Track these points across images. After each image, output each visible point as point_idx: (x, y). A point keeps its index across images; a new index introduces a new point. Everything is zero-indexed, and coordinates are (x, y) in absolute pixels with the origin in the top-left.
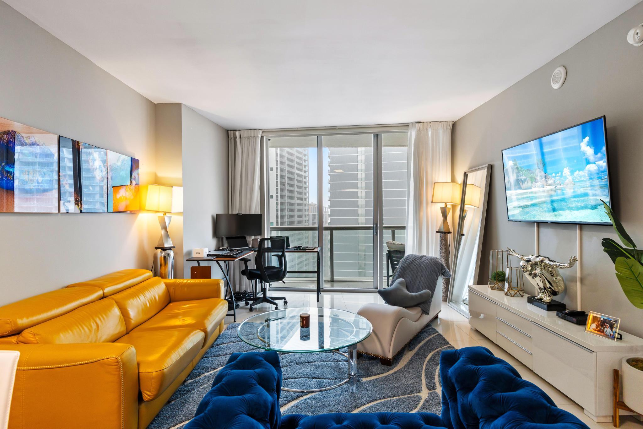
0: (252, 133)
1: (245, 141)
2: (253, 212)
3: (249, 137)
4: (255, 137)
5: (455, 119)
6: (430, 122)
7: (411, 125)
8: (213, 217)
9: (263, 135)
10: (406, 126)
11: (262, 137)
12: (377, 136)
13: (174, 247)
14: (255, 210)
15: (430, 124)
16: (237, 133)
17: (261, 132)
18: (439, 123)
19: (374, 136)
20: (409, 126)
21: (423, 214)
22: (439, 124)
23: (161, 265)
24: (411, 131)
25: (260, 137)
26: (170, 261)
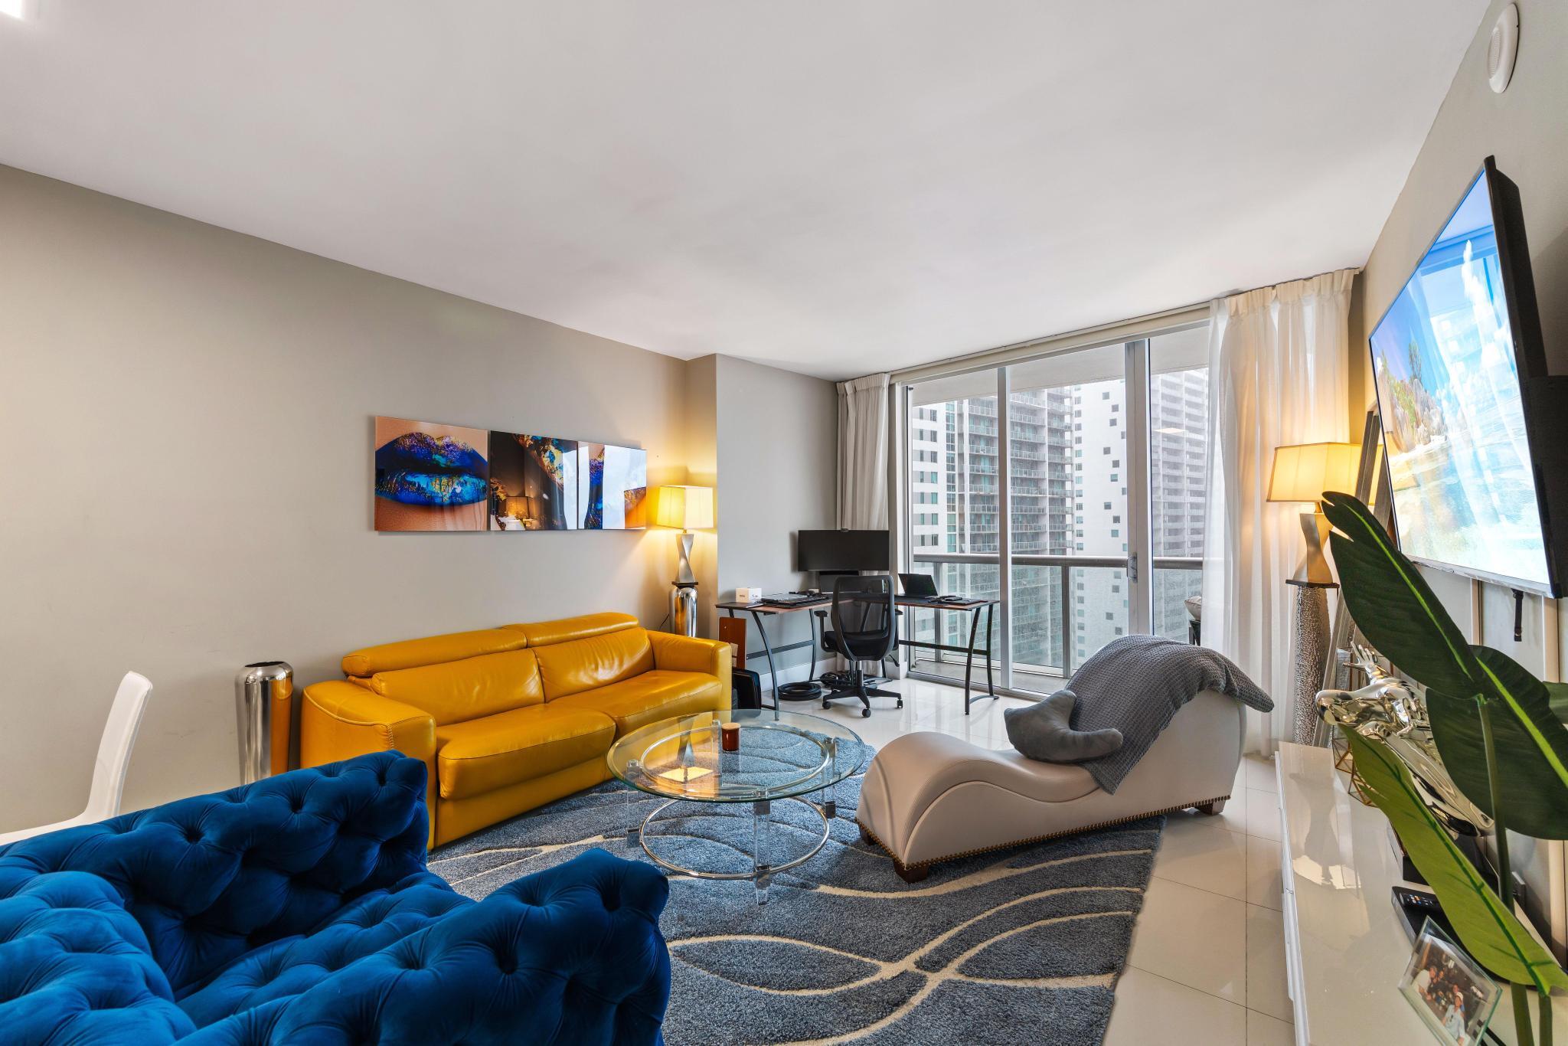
0: (872, 382)
1: (862, 396)
2: (874, 527)
3: (868, 390)
4: (879, 388)
5: (1359, 262)
6: (1274, 287)
7: (1214, 305)
8: (792, 535)
9: (892, 382)
10: (1202, 308)
11: (891, 387)
12: (1133, 347)
13: (697, 584)
14: (877, 522)
15: (1274, 291)
16: (848, 386)
17: (887, 378)
18: (1305, 282)
19: (1128, 347)
20: (1208, 308)
21: (1249, 530)
22: (1304, 285)
23: (676, 611)
24: (1216, 318)
25: (886, 385)
26: (691, 606)
